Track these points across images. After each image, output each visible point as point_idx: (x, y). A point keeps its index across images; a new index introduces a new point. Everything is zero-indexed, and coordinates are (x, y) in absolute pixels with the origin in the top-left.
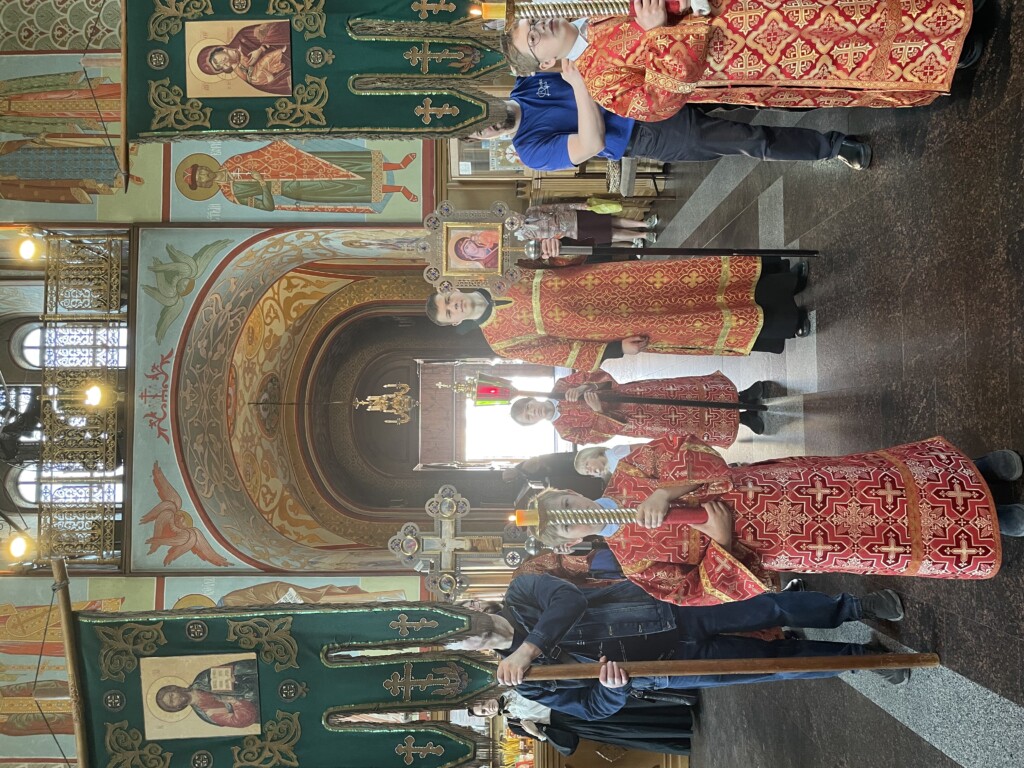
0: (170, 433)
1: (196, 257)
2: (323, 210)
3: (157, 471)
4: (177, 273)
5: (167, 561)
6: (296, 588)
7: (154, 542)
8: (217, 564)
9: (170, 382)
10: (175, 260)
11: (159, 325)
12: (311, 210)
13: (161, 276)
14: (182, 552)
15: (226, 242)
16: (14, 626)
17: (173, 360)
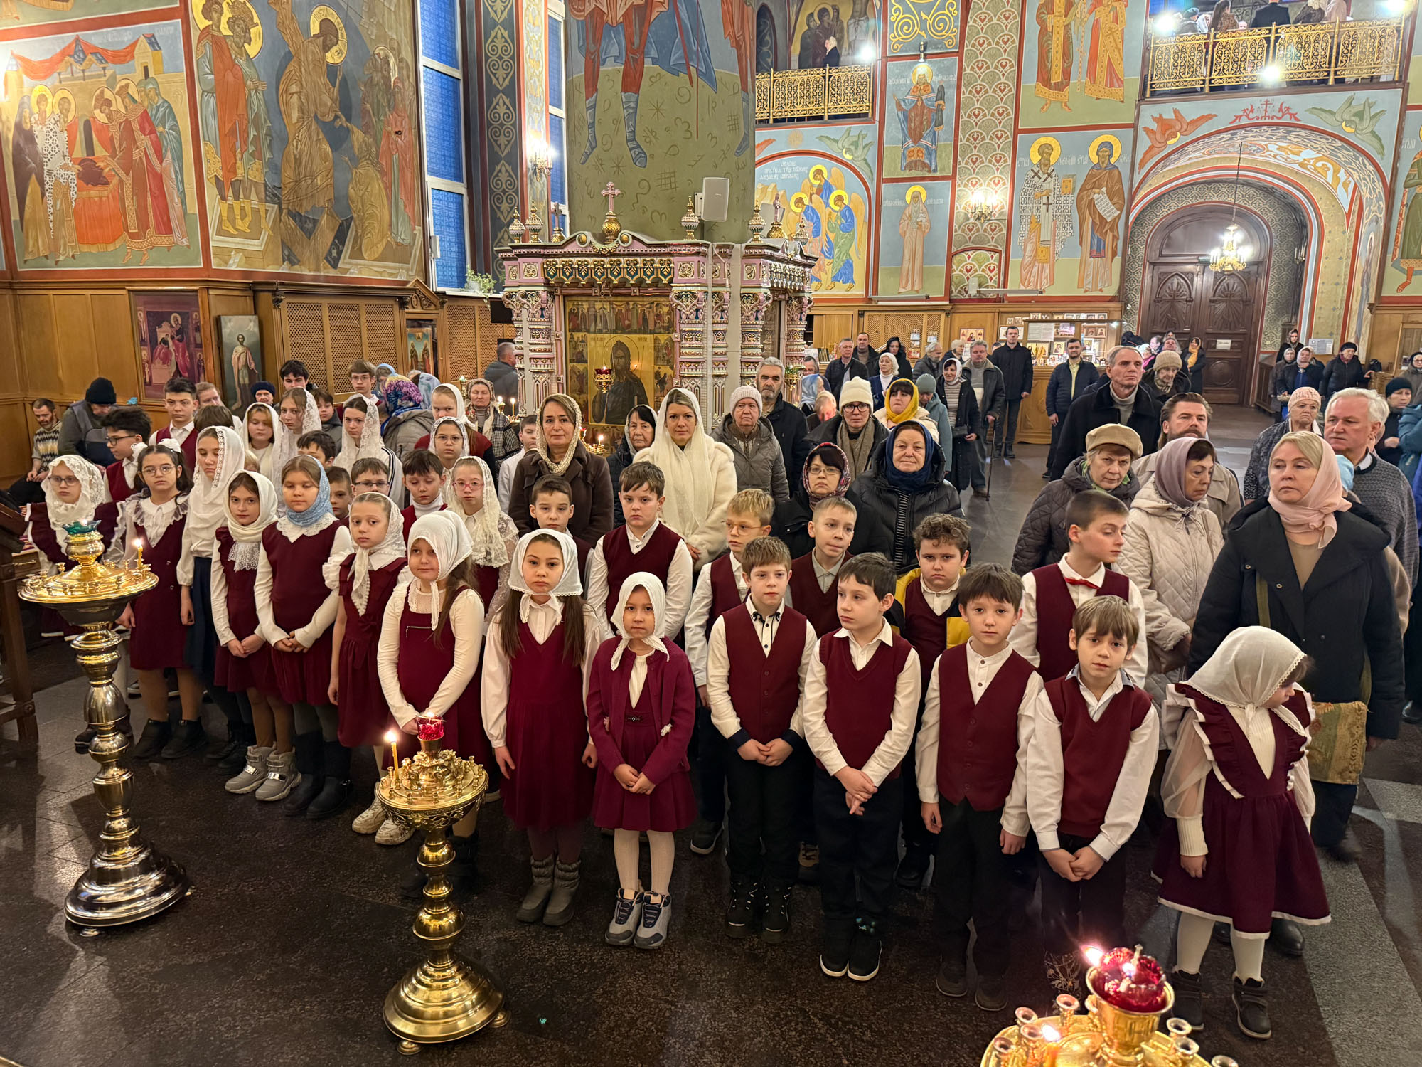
0: (1237, 123)
1: (1373, 133)
2: (1399, 224)
3: (1210, 117)
4: (1361, 119)
5: (1146, 129)
6: (1119, 216)
7: (1160, 120)
8: (1142, 161)
9: (1275, 120)
10: (1372, 118)
11: (1320, 109)
12: (1400, 215)
13: (1361, 108)
14: (1150, 139)
15: (1382, 154)
16: (1111, 29)
17: (1293, 121)
